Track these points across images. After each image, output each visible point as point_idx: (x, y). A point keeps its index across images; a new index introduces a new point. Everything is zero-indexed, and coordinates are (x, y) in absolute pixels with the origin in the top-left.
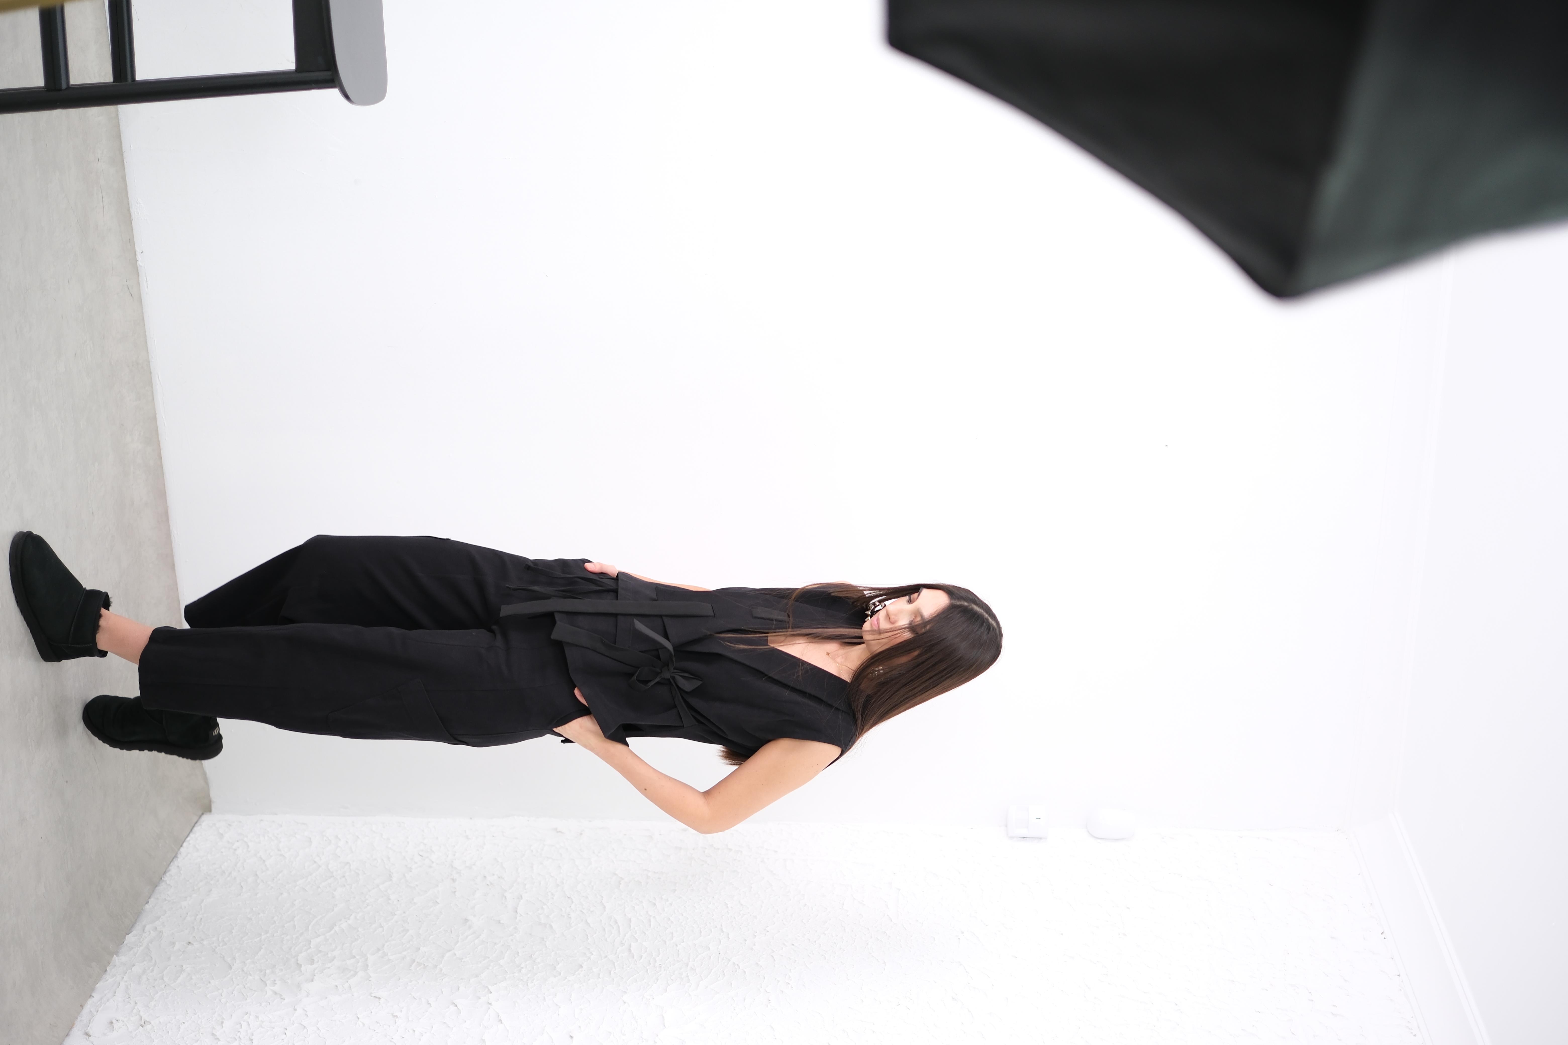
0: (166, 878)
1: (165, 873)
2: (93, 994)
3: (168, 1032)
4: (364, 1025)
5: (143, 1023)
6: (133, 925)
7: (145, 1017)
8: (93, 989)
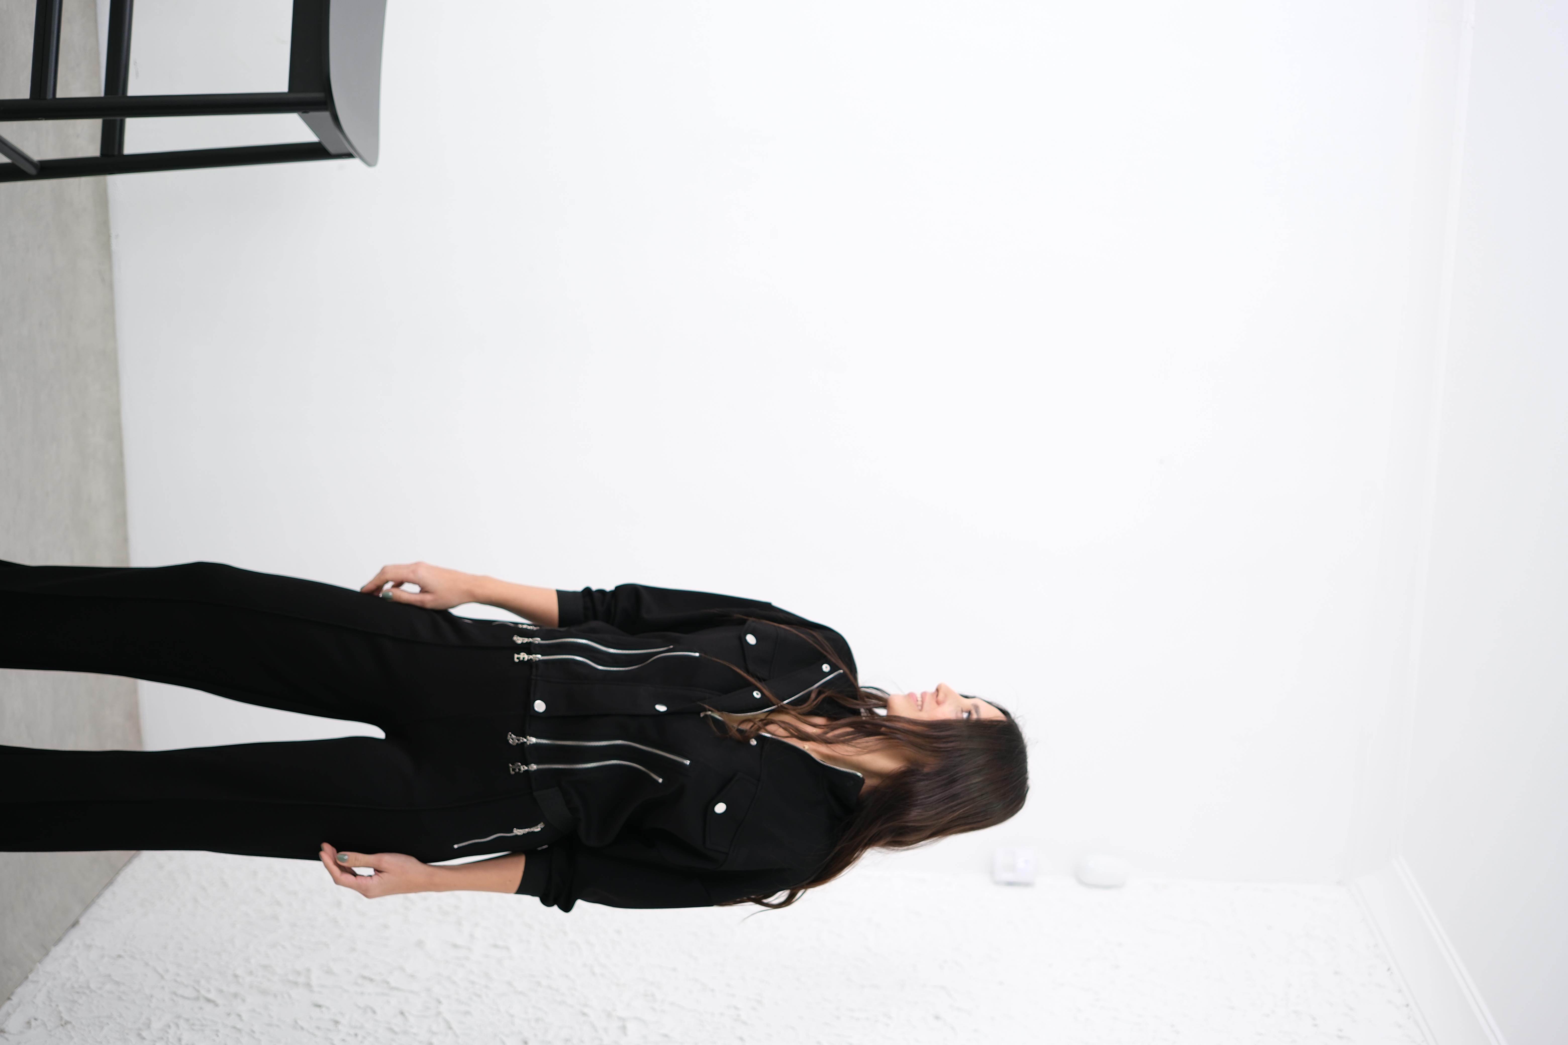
0: (101, 901)
1: (98, 896)
2: (13, 997)
3: (90, 1032)
4: (302, 1028)
5: (63, 1023)
6: (60, 940)
7: (66, 1017)
8: (12, 993)
